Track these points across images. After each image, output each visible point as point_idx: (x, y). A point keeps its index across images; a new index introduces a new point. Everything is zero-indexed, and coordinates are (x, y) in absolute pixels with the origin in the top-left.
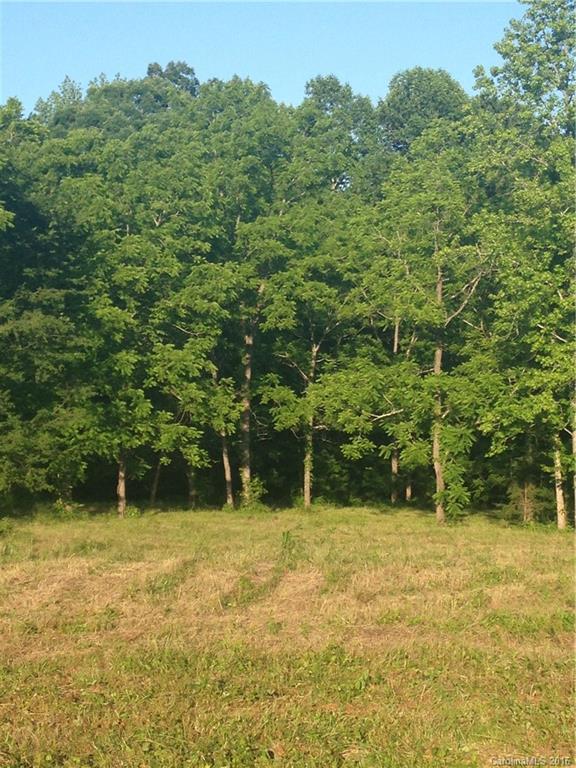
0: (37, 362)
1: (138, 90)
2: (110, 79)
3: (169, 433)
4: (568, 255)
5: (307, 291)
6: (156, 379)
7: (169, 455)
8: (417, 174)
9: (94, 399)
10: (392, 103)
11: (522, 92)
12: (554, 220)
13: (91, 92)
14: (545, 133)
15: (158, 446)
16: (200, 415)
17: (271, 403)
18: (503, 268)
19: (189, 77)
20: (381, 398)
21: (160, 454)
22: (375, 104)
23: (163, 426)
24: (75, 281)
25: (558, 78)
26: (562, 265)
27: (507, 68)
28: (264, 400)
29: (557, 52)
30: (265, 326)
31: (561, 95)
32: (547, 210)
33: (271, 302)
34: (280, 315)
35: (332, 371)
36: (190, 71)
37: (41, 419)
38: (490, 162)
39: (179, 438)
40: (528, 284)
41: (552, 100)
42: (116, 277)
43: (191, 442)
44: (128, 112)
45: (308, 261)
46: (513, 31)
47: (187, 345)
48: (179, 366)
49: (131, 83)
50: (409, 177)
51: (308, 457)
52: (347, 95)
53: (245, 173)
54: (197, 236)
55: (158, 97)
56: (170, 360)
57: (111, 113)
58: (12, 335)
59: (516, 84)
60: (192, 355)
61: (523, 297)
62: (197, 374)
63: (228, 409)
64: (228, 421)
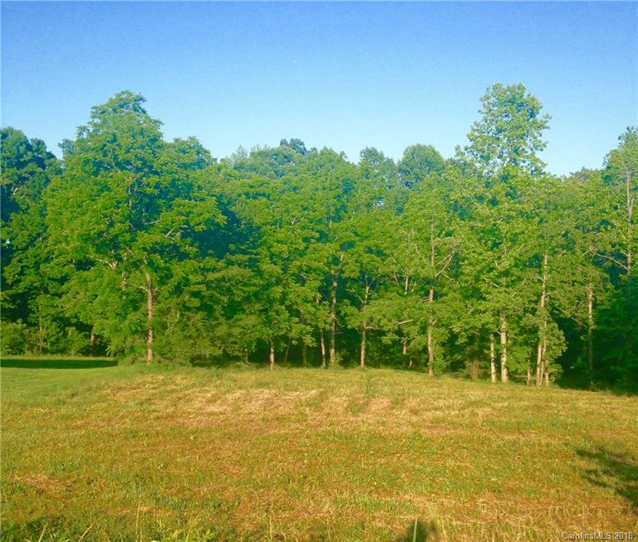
0: (235, 292)
1: (275, 154)
2: (262, 148)
3: (296, 330)
4: (500, 243)
5: (366, 258)
6: (291, 301)
7: (297, 340)
8: (422, 200)
9: (261, 311)
10: (405, 163)
11: (479, 159)
12: (494, 225)
13: (252, 154)
14: (490, 180)
15: (291, 335)
16: (312, 320)
17: (346, 315)
18: (467, 249)
19: (301, 146)
20: (402, 314)
21: (292, 339)
22: (396, 162)
23: (293, 325)
24: (254, 251)
25: (498, 151)
26: (498, 248)
27: (472, 147)
28: (342, 313)
29: (498, 139)
30: (344, 276)
31: (499, 161)
32: (491, 219)
33: (347, 263)
34: (351, 271)
35: (376, 299)
36: (302, 144)
37: (236, 320)
38: (462, 194)
39: (301, 331)
40: (480, 257)
41: (494, 163)
42: (272, 250)
43: (308, 333)
44: (272, 165)
45: (366, 243)
46: (476, 128)
47: (306, 284)
48: (303, 295)
49: (272, 150)
50: (419, 201)
51: (363, 342)
52: (382, 157)
53: (335, 198)
54: (313, 229)
55: (285, 157)
56: (297, 292)
57: (262, 165)
58: (224, 277)
59: (477, 155)
60: (310, 290)
61: (477, 264)
62: (312, 299)
63: (326, 318)
64: (326, 323)
